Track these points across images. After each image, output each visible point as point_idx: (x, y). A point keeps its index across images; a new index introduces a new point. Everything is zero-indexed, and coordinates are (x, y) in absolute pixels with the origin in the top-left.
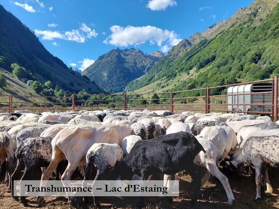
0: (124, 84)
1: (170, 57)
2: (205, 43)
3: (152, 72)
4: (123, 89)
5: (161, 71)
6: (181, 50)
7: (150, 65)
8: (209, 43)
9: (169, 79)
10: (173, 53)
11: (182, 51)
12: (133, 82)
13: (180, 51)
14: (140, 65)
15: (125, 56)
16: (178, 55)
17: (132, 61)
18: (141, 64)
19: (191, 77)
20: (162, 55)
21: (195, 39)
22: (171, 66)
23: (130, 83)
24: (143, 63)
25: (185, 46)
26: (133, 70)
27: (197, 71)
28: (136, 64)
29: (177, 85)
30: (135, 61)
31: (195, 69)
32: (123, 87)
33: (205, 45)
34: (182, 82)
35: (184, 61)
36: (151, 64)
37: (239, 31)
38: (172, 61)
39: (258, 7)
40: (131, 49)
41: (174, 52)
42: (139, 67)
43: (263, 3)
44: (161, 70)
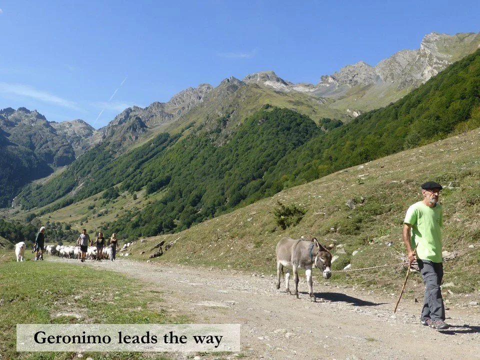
0: (10, 192)
1: (108, 148)
2: (165, 140)
3: (73, 175)
4: (9, 201)
5: (89, 175)
6: (127, 135)
7: (64, 153)
8: (171, 141)
9: (108, 202)
10: (112, 141)
11: (128, 138)
12: (29, 188)
13: (124, 139)
14: (44, 150)
15: (7, 126)
16: (121, 145)
17: (25, 141)
18: (45, 148)
19: (138, 206)
20: (88, 129)
21: (153, 116)
22: (109, 169)
23: (23, 190)
24: (48, 147)
25: (134, 130)
26: (29, 161)
27: (146, 197)
28: (32, 147)
29: (120, 215)
30: (31, 140)
31: (144, 190)
32: (8, 197)
33: (164, 145)
34: (126, 211)
35: (131, 169)
36: (65, 150)
37: (204, 143)
38: (110, 157)
39: (231, 110)
40: (20, 109)
41: (114, 138)
42: (39, 154)
43: (237, 105)
44: (89, 172)
